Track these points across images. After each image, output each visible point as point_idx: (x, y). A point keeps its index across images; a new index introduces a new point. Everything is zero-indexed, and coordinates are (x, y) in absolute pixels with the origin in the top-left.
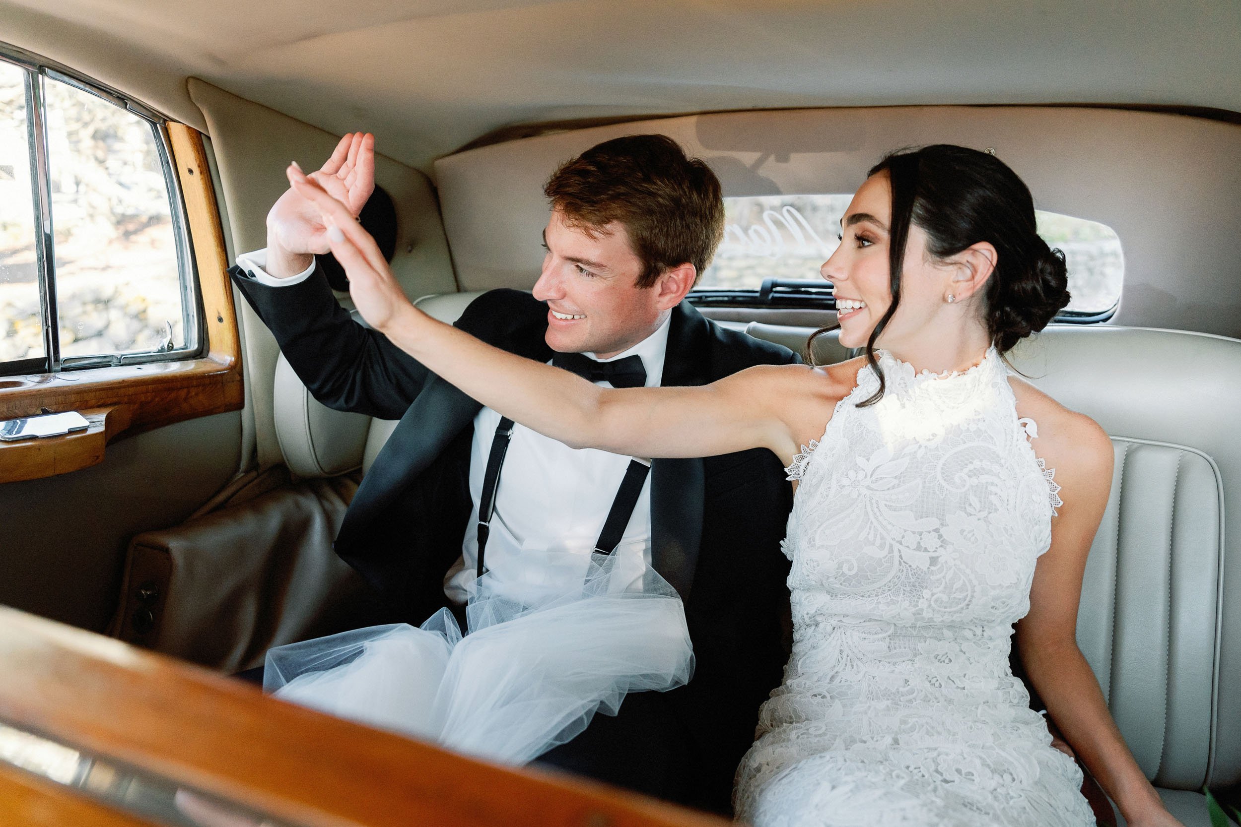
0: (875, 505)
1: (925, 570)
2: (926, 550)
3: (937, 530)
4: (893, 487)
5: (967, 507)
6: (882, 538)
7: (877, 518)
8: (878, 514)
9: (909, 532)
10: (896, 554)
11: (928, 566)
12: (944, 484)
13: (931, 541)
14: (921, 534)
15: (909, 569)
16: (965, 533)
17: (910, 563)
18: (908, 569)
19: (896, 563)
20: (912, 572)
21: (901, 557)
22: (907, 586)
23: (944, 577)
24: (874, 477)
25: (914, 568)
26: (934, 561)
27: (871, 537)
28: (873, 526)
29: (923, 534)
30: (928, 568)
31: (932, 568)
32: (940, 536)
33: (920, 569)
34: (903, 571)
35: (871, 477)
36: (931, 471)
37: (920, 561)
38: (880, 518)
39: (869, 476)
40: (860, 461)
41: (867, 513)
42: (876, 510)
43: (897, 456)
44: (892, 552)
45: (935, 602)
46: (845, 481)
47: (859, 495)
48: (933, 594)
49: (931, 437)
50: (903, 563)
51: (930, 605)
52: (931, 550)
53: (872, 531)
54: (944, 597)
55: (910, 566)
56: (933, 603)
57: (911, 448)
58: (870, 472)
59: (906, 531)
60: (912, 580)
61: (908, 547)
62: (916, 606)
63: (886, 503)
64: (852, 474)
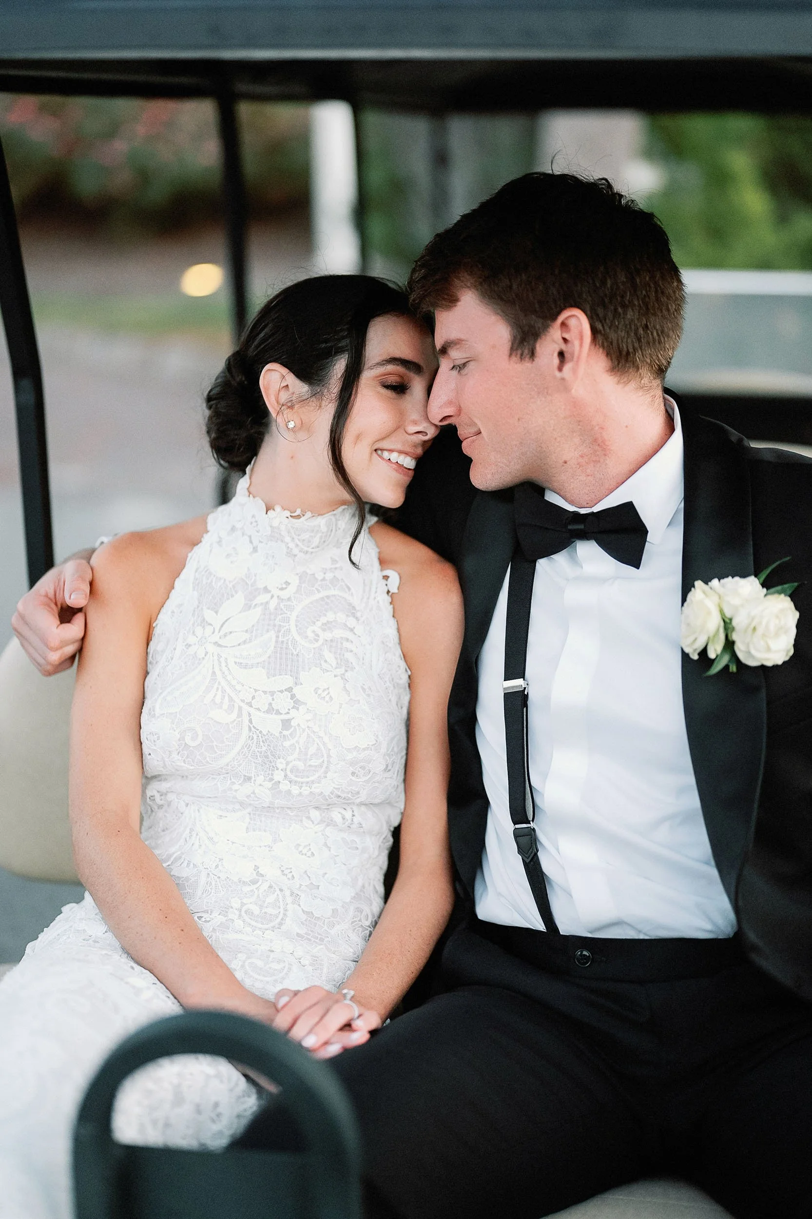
0: (223, 664)
1: (277, 735)
2: (278, 713)
3: (290, 690)
4: (245, 642)
5: (322, 662)
6: (231, 699)
7: (225, 677)
8: (227, 672)
9: (260, 692)
10: (246, 718)
11: (280, 730)
12: (298, 638)
13: (282, 702)
14: (272, 693)
15: (259, 735)
16: (320, 692)
17: (260, 729)
18: (258, 737)
19: (246, 728)
20: (264, 739)
21: (250, 721)
22: (259, 757)
23: (298, 742)
24: (222, 633)
25: (265, 734)
26: (286, 724)
27: (218, 700)
28: (220, 687)
29: (275, 694)
30: (281, 733)
31: (285, 733)
32: (293, 697)
33: (271, 735)
34: (253, 739)
35: (219, 632)
36: (284, 624)
37: (271, 724)
38: (229, 678)
39: (217, 631)
40: (209, 615)
41: (214, 673)
42: (224, 669)
43: (248, 607)
44: (240, 715)
45: (291, 771)
46: (192, 639)
47: (206, 653)
48: (287, 764)
49: (284, 586)
50: (252, 728)
51: (286, 776)
52: (283, 711)
53: (219, 693)
54: (300, 765)
55: (261, 732)
56: (288, 773)
57: (263, 598)
58: (219, 626)
59: (256, 690)
60: (264, 749)
61: (258, 709)
62: (272, 780)
63: (237, 660)
64: (199, 631)
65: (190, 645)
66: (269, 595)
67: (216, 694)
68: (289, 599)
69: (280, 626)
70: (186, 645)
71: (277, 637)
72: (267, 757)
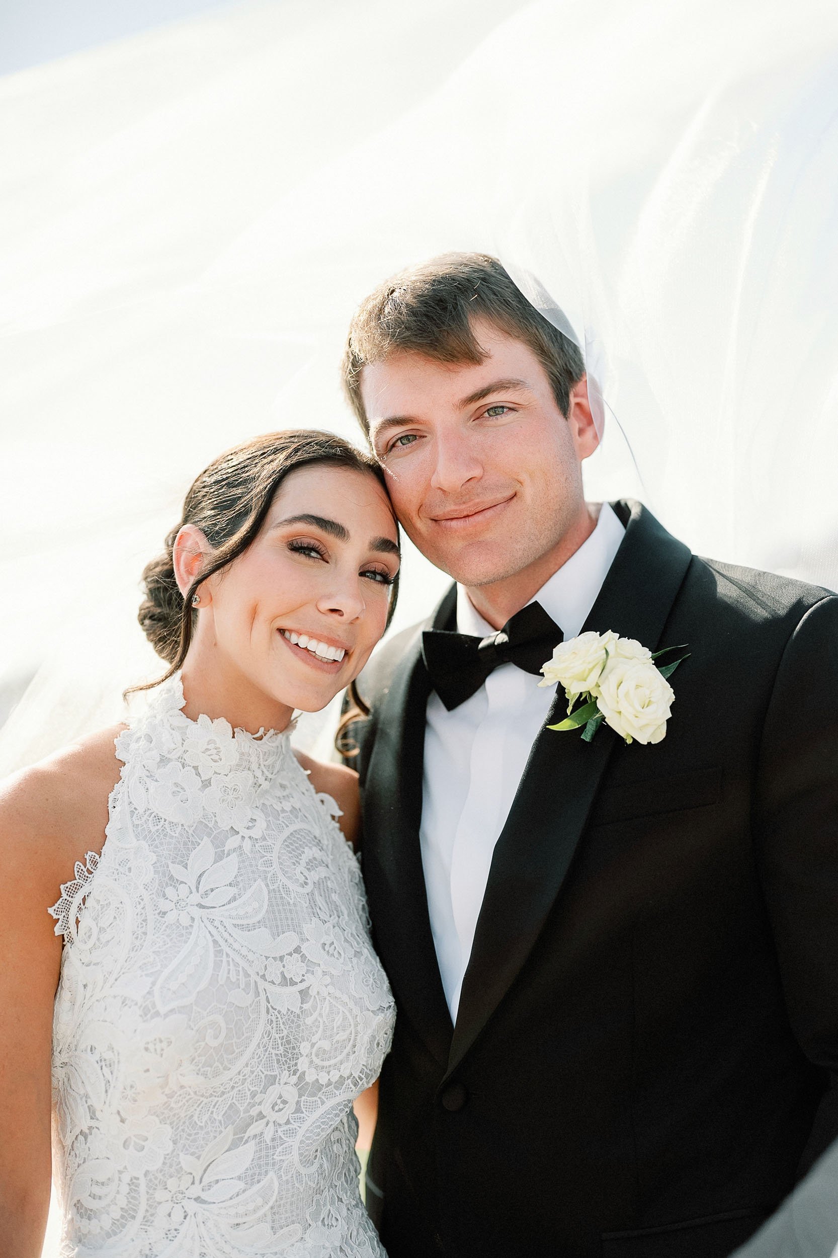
1: (298, 1011)
2: (293, 983)
3: (297, 950)
4: (234, 898)
5: (318, 911)
6: (245, 975)
7: (230, 946)
8: (230, 940)
9: (272, 959)
10: (263, 997)
11: (300, 1005)
12: (288, 884)
13: (294, 968)
14: (281, 958)
15: (279, 1016)
16: (327, 948)
17: (278, 1008)
18: (277, 1018)
19: (264, 1010)
20: (284, 1020)
21: (267, 1000)
22: (280, 1045)
23: (320, 1015)
24: (202, 891)
25: (284, 1013)
26: (304, 994)
27: (233, 976)
28: (231, 960)
29: (285, 959)
30: (301, 1008)
31: (305, 1006)
32: (304, 957)
35: (198, 891)
36: (268, 870)
37: (289, 1000)
38: (236, 946)
39: (194, 890)
40: (176, 870)
41: (215, 942)
42: (226, 935)
43: (220, 857)
44: (257, 994)
45: (317, 1055)
46: (164, 905)
47: (193, 919)
48: (313, 1045)
49: (251, 824)
50: (270, 1008)
51: (311, 1062)
52: (298, 980)
53: (232, 967)
54: (326, 1045)
55: (279, 1012)
56: (314, 1058)
57: (233, 842)
58: (194, 882)
59: (267, 958)
60: (285, 1032)
61: (273, 983)
62: (295, 1073)
63: (235, 922)
64: (170, 891)
65: (165, 913)
66: (239, 837)
67: (229, 970)
68: (264, 839)
69: (265, 872)
70: (159, 914)
71: (267, 885)
72: (289, 1042)
